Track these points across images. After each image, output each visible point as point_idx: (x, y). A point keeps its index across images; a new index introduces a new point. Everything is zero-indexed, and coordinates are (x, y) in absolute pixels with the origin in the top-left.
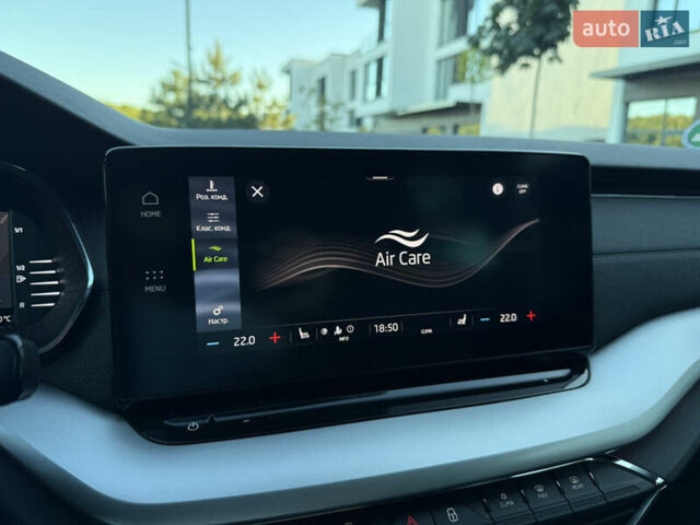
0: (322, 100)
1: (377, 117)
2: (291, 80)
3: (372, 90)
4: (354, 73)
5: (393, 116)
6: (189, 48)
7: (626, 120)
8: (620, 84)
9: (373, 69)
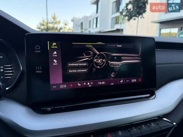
0: (82, 28)
1: (96, 32)
2: (74, 23)
3: (95, 26)
4: (90, 21)
5: (100, 32)
6: (47, 14)
7: (160, 34)
8: (159, 24)
9: (95, 20)
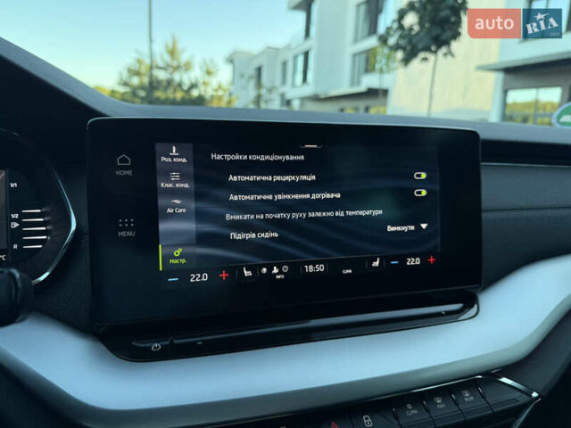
0: (259, 84)
1: (303, 99)
2: (234, 68)
3: (299, 77)
4: (285, 64)
5: (316, 98)
6: (151, 41)
7: (505, 104)
8: (500, 76)
9: (301, 60)
